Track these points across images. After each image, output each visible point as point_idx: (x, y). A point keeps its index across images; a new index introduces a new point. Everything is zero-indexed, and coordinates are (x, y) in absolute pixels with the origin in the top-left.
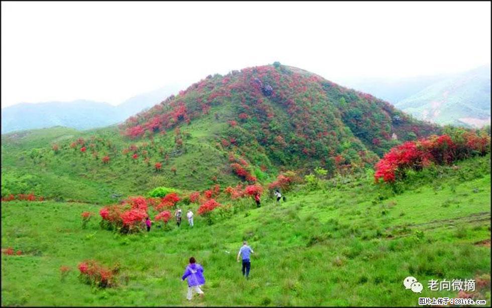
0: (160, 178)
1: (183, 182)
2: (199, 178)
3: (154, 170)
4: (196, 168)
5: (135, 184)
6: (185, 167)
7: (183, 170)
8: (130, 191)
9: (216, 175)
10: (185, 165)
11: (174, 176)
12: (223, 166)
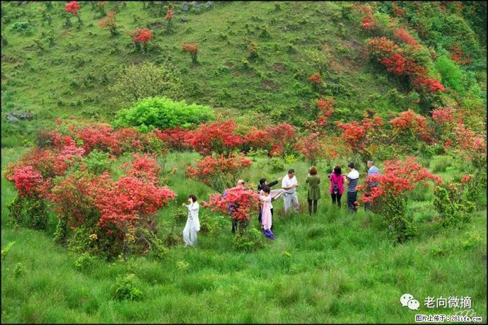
0: (150, 69)
1: (220, 86)
2: (270, 76)
3: (128, 46)
4: (258, 45)
5: (74, 85)
6: (225, 43)
7: (218, 49)
8: (60, 104)
9: (323, 68)
10: (224, 38)
11: (191, 67)
12: (342, 46)
